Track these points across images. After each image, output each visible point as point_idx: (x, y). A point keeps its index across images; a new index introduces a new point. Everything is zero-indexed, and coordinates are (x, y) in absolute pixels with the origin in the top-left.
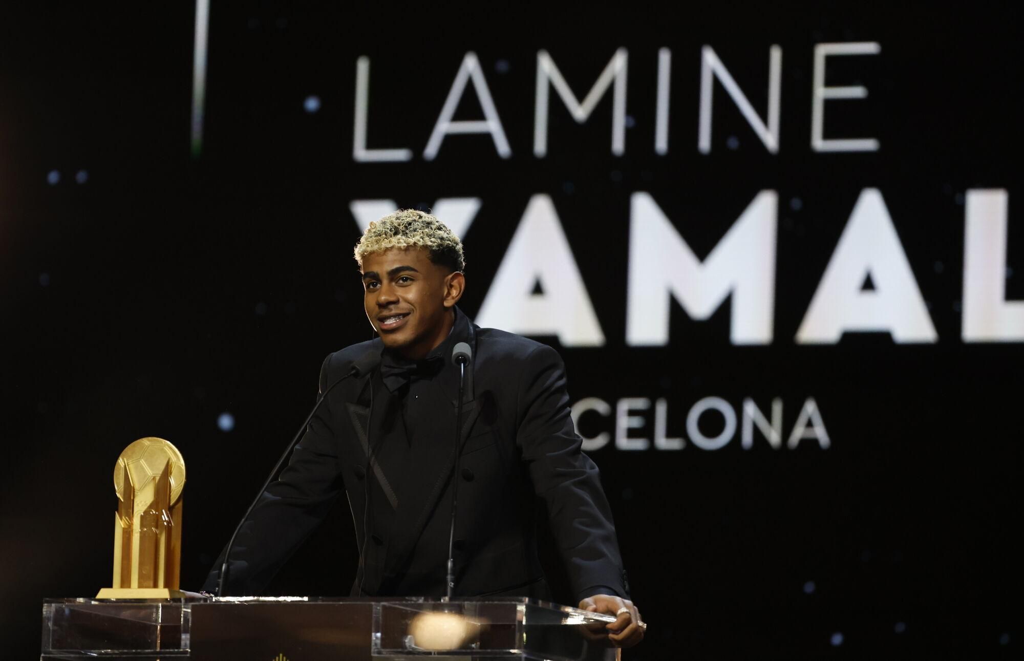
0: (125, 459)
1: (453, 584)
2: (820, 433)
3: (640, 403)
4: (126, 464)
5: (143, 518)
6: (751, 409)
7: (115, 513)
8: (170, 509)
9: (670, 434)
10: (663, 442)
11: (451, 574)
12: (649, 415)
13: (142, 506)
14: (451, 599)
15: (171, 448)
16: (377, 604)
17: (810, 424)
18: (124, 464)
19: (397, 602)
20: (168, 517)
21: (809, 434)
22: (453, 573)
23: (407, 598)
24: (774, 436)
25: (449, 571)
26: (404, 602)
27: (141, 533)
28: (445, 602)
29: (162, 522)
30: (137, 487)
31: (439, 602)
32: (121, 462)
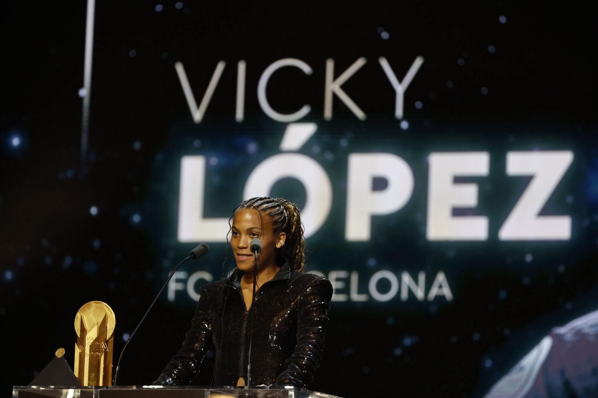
0: (81, 313)
1: (250, 378)
2: (447, 292)
3: (342, 274)
4: (82, 316)
5: (91, 346)
6: (406, 278)
7: (75, 344)
8: (107, 342)
9: (360, 292)
10: (356, 297)
11: (250, 373)
12: (347, 281)
13: (90, 340)
14: (249, 387)
15: (107, 307)
16: (207, 390)
17: (440, 287)
18: (80, 316)
19: (219, 389)
20: (105, 346)
21: (440, 293)
22: (251, 372)
23: (224, 387)
24: (420, 294)
25: (249, 372)
26: (223, 389)
27: (90, 355)
28: (246, 389)
29: (102, 349)
30: (88, 329)
31: (243, 389)
32: (78, 315)
